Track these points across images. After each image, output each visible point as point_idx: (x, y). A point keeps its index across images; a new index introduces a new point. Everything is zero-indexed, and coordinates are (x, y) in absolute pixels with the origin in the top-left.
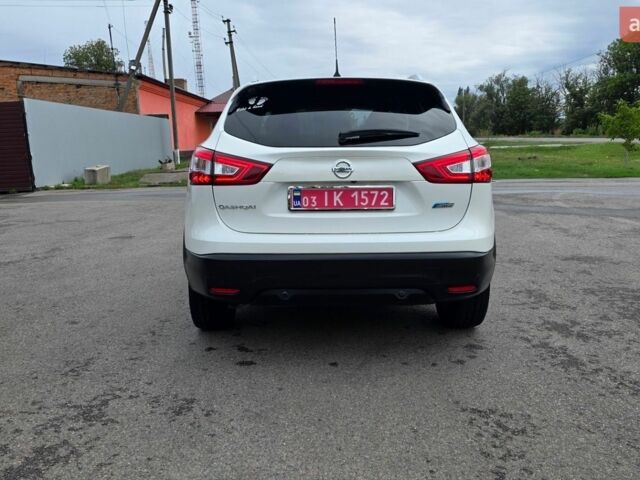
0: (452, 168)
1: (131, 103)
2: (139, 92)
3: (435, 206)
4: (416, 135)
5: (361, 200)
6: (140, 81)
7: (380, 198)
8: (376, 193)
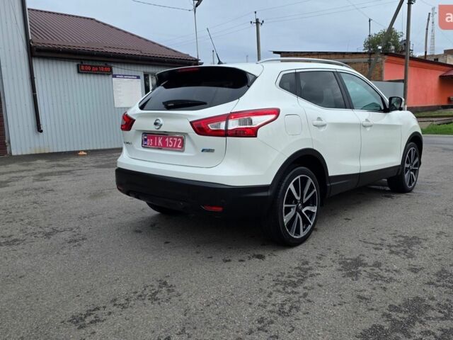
0: (211, 127)
1: (378, 72)
2: (385, 64)
3: (203, 151)
4: (205, 103)
5: (170, 143)
6: (386, 57)
7: (178, 142)
8: (176, 139)
